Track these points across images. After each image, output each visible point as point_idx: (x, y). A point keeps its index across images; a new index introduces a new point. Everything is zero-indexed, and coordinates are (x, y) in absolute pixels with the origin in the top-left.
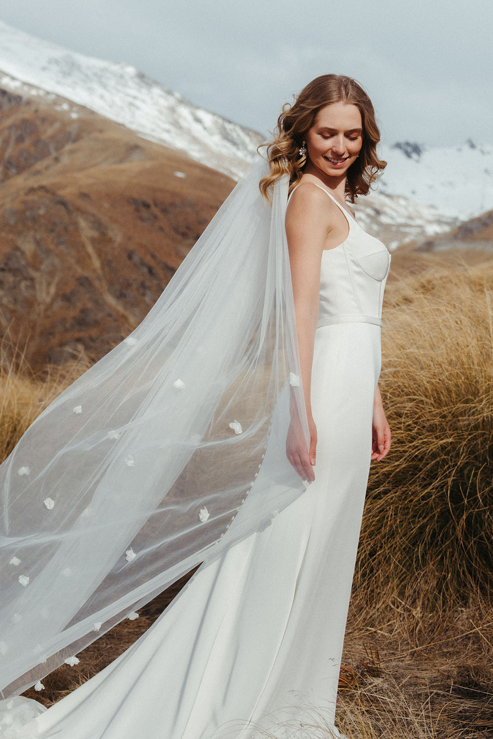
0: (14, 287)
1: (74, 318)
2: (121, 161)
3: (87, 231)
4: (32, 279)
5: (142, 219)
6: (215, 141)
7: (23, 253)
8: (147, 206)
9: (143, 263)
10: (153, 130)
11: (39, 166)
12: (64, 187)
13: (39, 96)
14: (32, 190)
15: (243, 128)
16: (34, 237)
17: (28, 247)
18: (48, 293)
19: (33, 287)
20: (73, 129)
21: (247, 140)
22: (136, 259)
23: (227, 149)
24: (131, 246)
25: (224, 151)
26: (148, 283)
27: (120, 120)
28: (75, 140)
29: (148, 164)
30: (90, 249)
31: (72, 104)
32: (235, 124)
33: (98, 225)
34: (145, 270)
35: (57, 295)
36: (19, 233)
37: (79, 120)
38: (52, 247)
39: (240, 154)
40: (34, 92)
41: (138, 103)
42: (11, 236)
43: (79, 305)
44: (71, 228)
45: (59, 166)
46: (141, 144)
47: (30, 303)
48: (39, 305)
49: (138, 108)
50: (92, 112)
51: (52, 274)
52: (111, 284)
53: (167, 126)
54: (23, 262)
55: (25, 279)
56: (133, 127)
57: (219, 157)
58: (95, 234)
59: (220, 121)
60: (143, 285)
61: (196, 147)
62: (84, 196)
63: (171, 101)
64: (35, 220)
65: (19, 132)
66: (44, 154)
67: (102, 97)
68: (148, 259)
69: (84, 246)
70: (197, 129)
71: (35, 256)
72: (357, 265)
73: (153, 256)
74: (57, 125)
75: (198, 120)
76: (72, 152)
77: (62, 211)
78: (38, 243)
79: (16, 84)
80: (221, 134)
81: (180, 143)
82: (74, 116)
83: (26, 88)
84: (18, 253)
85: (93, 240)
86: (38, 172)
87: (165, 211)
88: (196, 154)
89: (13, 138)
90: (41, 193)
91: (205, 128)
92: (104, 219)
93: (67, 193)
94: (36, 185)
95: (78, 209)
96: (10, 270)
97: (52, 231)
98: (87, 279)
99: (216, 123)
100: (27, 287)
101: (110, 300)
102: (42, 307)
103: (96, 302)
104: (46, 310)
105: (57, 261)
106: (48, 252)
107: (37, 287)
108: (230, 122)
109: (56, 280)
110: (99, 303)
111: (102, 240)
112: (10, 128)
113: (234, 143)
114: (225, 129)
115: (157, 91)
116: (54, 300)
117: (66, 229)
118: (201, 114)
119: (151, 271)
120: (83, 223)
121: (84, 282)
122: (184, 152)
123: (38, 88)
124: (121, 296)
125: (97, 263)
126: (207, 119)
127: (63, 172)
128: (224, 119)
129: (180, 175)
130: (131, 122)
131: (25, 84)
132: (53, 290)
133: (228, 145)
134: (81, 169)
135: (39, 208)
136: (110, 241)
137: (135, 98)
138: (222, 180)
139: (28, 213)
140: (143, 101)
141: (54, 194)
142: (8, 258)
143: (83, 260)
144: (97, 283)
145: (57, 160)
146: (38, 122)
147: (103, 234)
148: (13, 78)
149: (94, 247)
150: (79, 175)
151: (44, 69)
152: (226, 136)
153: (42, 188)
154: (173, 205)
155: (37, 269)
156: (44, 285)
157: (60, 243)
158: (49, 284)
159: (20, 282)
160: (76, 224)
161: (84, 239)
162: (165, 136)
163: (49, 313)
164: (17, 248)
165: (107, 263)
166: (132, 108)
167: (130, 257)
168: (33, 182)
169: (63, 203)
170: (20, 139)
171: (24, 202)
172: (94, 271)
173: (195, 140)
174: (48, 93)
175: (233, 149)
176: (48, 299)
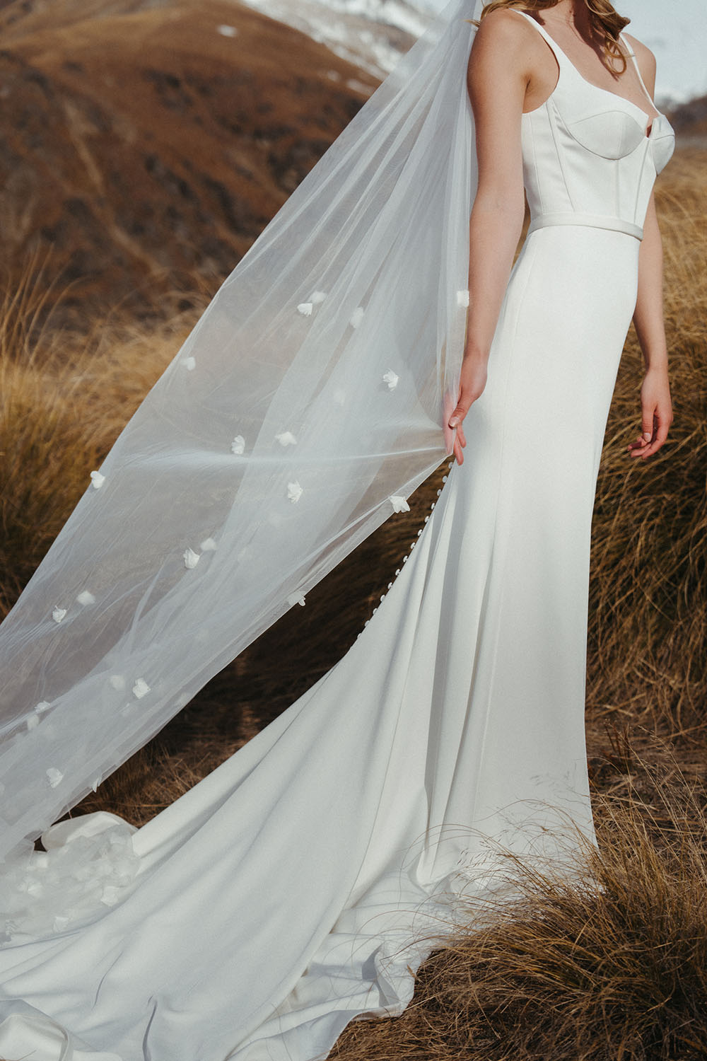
1: (64, 266)
3: (79, 125)
5: (167, 105)
8: (174, 83)
9: (170, 177)
12: (39, 52)
18: (18, 226)
22: (160, 169)
24: (151, 149)
26: (179, 209)
29: (175, 14)
30: (85, 155)
33: (96, 114)
34: (174, 188)
35: (33, 227)
38: (23, 151)
43: (70, 246)
44: (52, 121)
45: (30, 19)
48: (4, 244)
51: (23, 195)
52: (119, 210)
60: (171, 212)
62: (72, 66)
68: (180, 170)
69: (75, 148)
72: (569, 135)
73: (187, 165)
77: (39, 93)
85: (89, 140)
87: (204, 91)
92: (106, 105)
93: (46, 61)
95: (63, 90)
97: (22, 125)
98: (82, 201)
101: (120, 236)
102: (10, 249)
103: (97, 241)
104: (16, 253)
105: (31, 174)
106: (17, 159)
109: (32, 204)
110: (103, 243)
111: (104, 140)
116: (29, 236)
117: (44, 122)
119: (184, 189)
120: (72, 112)
121: (77, 208)
124: (136, 230)
125: (96, 176)
127: (37, 28)
129: (227, 31)
132: (26, 221)
134: (67, 23)
136: (118, 140)
141: (23, 64)
143: (74, 171)
144: (96, 211)
145: (26, 8)
147: (106, 130)
149: (91, 152)
150: (64, 33)
154: (216, 80)
156: (12, 214)
157: (36, 145)
158: (20, 213)
160: (61, 113)
161: (75, 138)
163: (22, 258)
165: (112, 176)
167: (150, 167)
169: (38, 79)
172: (93, 190)
176: (19, 237)
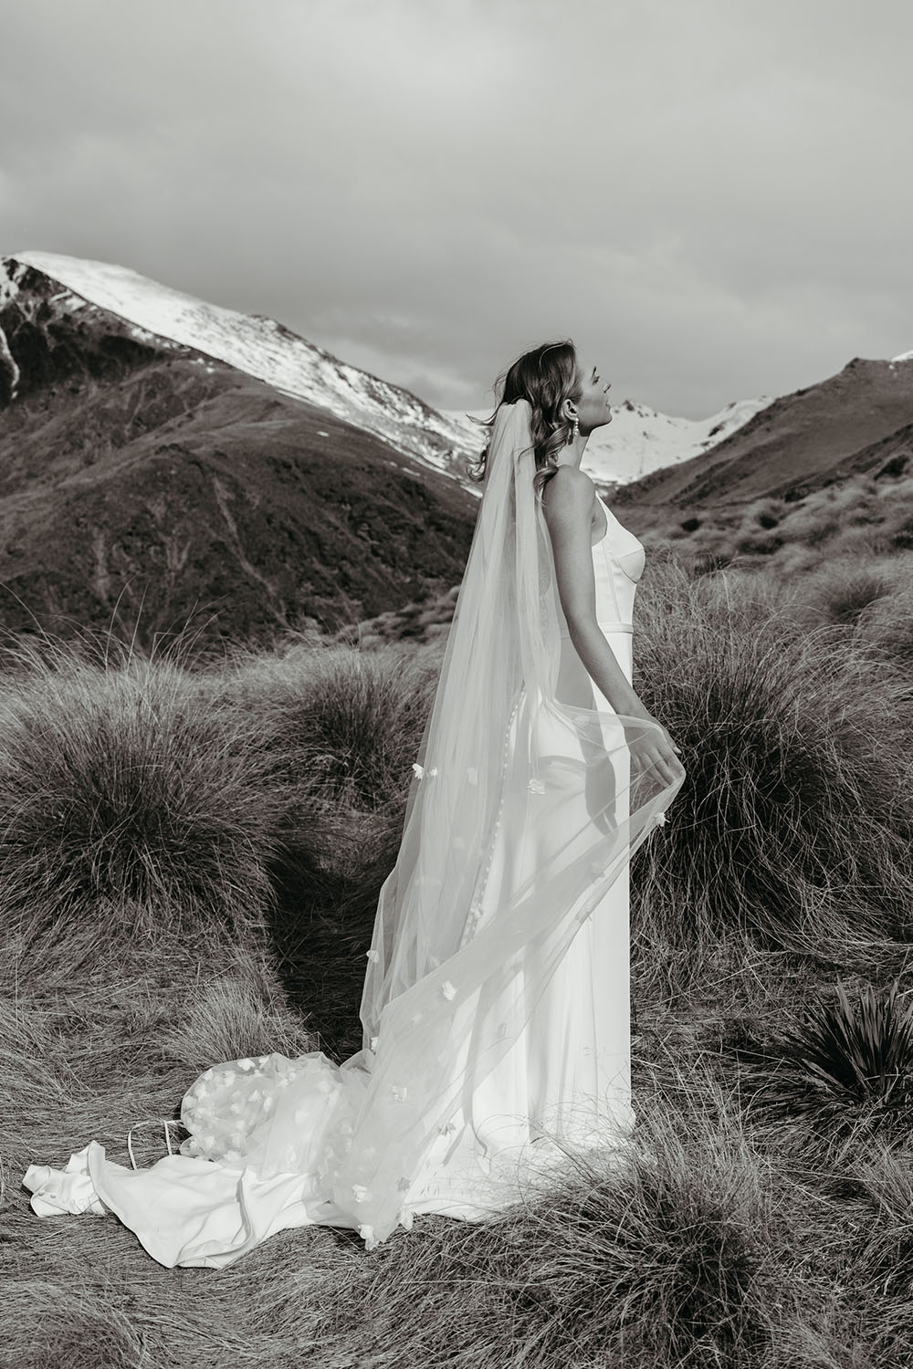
0: (143, 553)
1: (207, 586)
2: (260, 419)
3: (222, 493)
4: (162, 544)
5: (282, 481)
6: (361, 399)
7: (152, 516)
8: (288, 467)
9: (283, 528)
10: (295, 387)
11: (171, 423)
12: (199, 446)
13: (172, 349)
14: (163, 449)
15: (389, 386)
16: (165, 499)
17: (158, 510)
18: (179, 560)
19: (163, 553)
20: (209, 384)
21: (395, 398)
22: (276, 523)
23: (373, 407)
24: (270, 510)
25: (371, 409)
26: (288, 549)
27: (259, 376)
28: (210, 397)
29: (289, 423)
30: (226, 513)
31: (207, 358)
32: (382, 382)
33: (234, 486)
34: (286, 535)
35: (189, 560)
36: (149, 495)
37: (215, 375)
38: (185, 510)
39: (387, 413)
40: (167, 345)
41: (278, 357)
42: (139, 498)
43: (213, 572)
44: (205, 490)
45: (193, 424)
46: (281, 400)
47: (160, 570)
48: (170, 571)
49: (279, 363)
50: (231, 367)
51: (183, 539)
52: (248, 550)
53: (310, 383)
54: (153, 526)
55: (155, 544)
56: (273, 383)
57: (364, 415)
58: (232, 497)
59: (366, 378)
60: (282, 550)
61: (341, 405)
62: (219, 455)
63: (315, 356)
64: (165, 480)
65: (150, 387)
66: (177, 411)
67: (240, 351)
68: (289, 523)
69: (219, 508)
70: (341, 386)
71: (165, 518)
72: (618, 565)
73: (294, 520)
74: (191, 380)
75: (343, 377)
76: (206, 408)
77: (197, 472)
78: (169, 505)
79: (149, 336)
80: (368, 392)
81: (322, 400)
82: (210, 370)
83: (158, 341)
84: (148, 517)
85: (229, 503)
86: (171, 430)
87: (306, 472)
88: (340, 412)
89: (143, 393)
90: (174, 452)
91: (350, 386)
92: (241, 480)
93: (201, 452)
94: (168, 444)
95: (213, 470)
96: (138, 535)
97: (185, 492)
98: (223, 543)
99: (361, 380)
100: (156, 552)
101: (247, 567)
102: (173, 574)
103: (232, 569)
104: (177, 577)
105: (189, 525)
106: (180, 515)
107: (168, 552)
108: (376, 380)
109: (189, 544)
110: (236, 571)
111: (239, 503)
112: (140, 382)
113: (381, 402)
114: (372, 386)
115: (298, 345)
116: (185, 567)
117: (200, 491)
118: (345, 371)
119: (291, 534)
120: (218, 485)
121: (219, 547)
122: (328, 411)
123: (171, 341)
124: (258, 563)
125: (233, 528)
126: (353, 376)
127: (197, 430)
128: (370, 376)
129: (323, 434)
130: (271, 379)
131: (157, 336)
132: (184, 556)
133: (375, 403)
134: (217, 427)
135: (171, 468)
136: (248, 503)
137: (276, 352)
138: (369, 440)
139: (159, 473)
140: (284, 356)
141: (187, 453)
142: (136, 520)
143: (218, 523)
144: (232, 549)
145: (190, 416)
146: (171, 377)
147: (241, 496)
148: (144, 330)
149: (230, 510)
150: (214, 433)
151: (178, 321)
152: (373, 395)
153: (174, 446)
154: (316, 465)
155: (168, 534)
156: (176, 550)
157: (194, 506)
158: (180, 550)
159: (150, 546)
160: (211, 485)
161: (219, 501)
162: (308, 393)
163: (180, 581)
164: (147, 511)
165: (243, 527)
166: (273, 362)
167: (269, 522)
168: (165, 440)
169: (197, 462)
170: (151, 394)
171: (154, 461)
172: (230, 535)
173: (339, 397)
174: (182, 346)
175: (381, 408)
176: (180, 567)
